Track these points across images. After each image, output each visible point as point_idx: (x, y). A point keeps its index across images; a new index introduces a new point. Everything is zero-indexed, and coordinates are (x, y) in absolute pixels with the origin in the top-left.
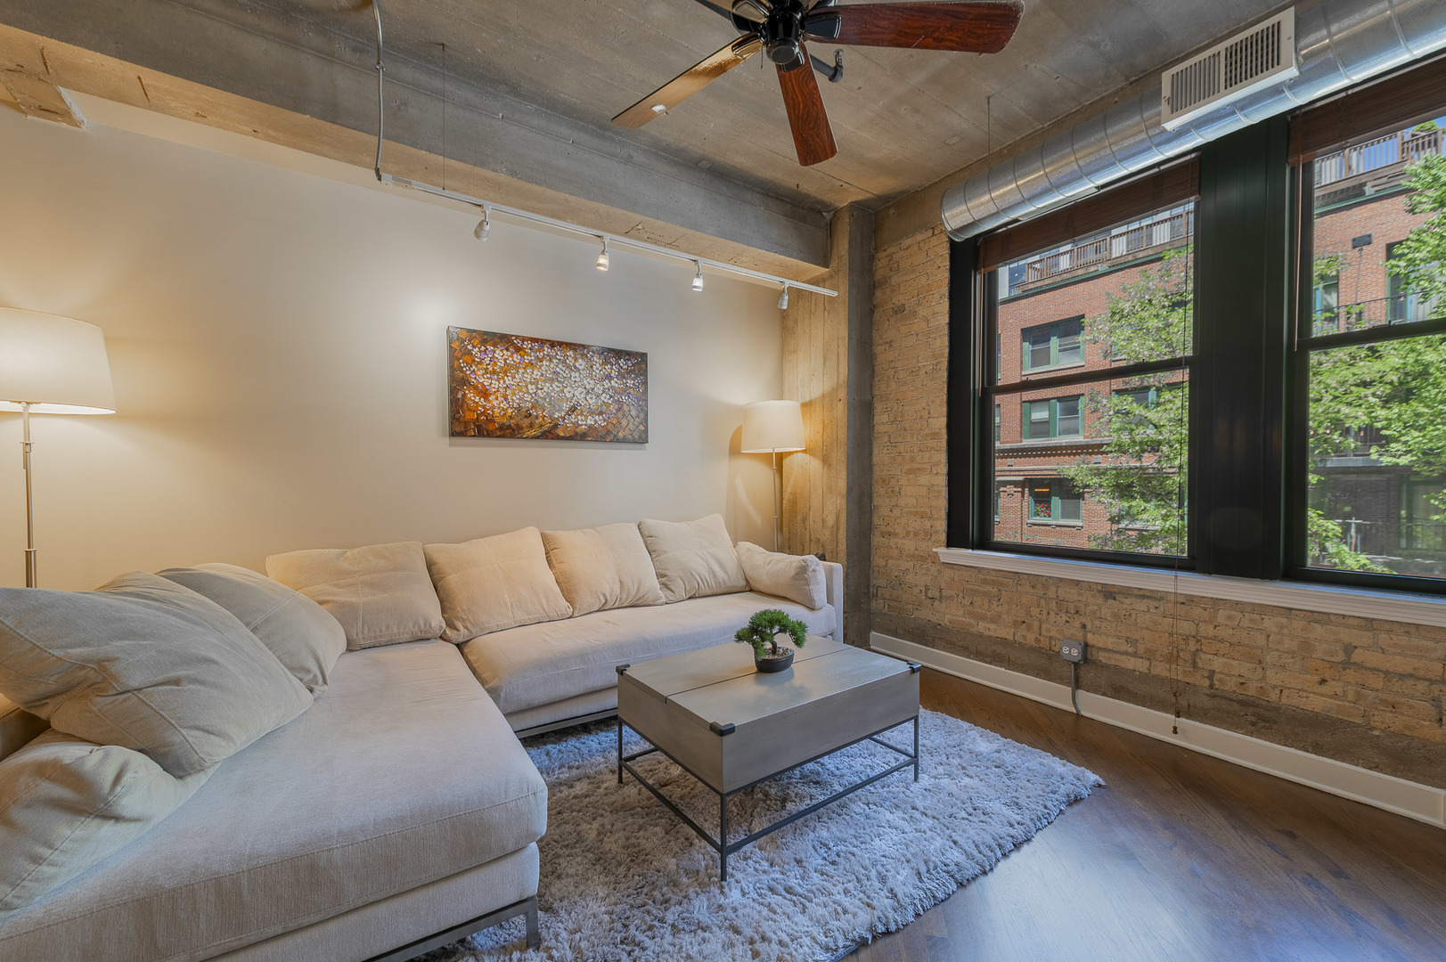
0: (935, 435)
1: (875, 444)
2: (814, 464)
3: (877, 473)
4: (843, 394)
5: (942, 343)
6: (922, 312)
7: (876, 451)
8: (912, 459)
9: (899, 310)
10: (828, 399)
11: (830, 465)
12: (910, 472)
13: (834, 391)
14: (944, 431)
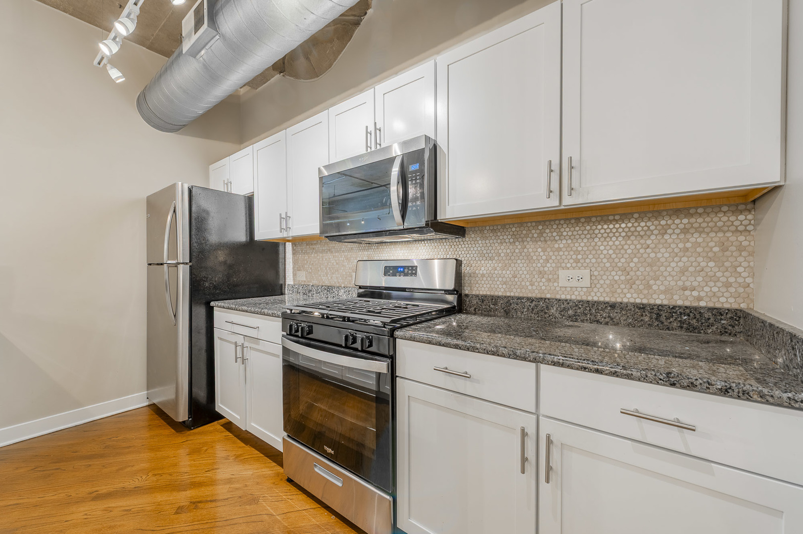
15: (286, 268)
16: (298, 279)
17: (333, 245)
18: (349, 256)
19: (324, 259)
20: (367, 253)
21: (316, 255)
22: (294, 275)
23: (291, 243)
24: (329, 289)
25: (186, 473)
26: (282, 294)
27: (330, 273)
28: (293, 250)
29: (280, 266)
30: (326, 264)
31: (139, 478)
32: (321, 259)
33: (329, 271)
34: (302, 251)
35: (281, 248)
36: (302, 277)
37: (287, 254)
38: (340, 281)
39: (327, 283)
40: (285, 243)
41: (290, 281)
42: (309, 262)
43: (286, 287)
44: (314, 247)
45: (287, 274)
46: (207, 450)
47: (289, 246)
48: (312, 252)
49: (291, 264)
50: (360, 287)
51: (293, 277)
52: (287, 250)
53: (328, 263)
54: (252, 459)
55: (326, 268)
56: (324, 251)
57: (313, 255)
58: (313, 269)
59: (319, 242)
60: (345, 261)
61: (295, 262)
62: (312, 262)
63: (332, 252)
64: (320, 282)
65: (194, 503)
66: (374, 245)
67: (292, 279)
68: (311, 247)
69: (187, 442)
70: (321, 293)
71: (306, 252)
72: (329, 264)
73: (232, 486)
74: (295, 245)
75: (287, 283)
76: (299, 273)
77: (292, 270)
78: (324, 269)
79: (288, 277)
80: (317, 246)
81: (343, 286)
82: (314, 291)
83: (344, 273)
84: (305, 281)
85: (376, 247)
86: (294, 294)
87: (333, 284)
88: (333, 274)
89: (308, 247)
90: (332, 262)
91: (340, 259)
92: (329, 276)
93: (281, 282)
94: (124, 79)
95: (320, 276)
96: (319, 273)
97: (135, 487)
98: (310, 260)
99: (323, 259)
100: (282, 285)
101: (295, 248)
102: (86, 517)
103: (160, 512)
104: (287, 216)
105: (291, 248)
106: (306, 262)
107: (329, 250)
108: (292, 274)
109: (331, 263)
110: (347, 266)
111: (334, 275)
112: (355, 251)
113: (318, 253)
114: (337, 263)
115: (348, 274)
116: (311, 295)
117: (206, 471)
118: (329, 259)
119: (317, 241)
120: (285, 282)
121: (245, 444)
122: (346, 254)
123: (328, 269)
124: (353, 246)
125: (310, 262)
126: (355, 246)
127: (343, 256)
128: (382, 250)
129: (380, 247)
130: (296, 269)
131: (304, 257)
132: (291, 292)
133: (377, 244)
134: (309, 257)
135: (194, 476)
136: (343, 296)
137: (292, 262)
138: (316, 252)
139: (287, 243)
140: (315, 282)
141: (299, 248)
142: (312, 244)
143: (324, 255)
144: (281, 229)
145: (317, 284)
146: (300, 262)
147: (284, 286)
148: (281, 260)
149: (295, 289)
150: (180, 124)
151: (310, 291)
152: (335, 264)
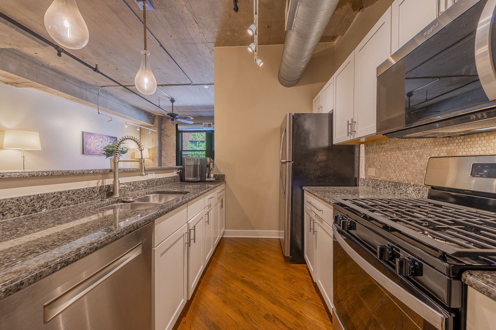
0: (174, 157)
1: (162, 158)
2: (150, 161)
3: (162, 163)
4: (157, 148)
5: (175, 142)
6: (171, 137)
7: (162, 159)
8: (170, 161)
9: (167, 135)
10: (153, 149)
11: (154, 161)
12: (169, 162)
13: (155, 148)
14: (175, 156)
15: (360, 165)
16: (369, 174)
17: (402, 143)
18: (421, 153)
19: (393, 157)
20: (446, 148)
21: (385, 153)
22: (366, 171)
23: (364, 145)
24: (397, 185)
25: (279, 292)
26: (356, 185)
27: (398, 170)
28: (366, 150)
29: (356, 163)
30: (395, 162)
31: (260, 280)
32: (389, 157)
33: (397, 168)
34: (373, 151)
35: (357, 149)
36: (372, 172)
37: (361, 154)
38: (409, 178)
39: (395, 179)
40: (359, 145)
41: (362, 176)
42: (378, 160)
43: (360, 180)
44: (383, 146)
45: (360, 170)
46: (294, 282)
47: (362, 147)
48: (381, 151)
49: (364, 162)
50: (433, 188)
51: (365, 173)
52: (361, 151)
53: (396, 161)
54: (317, 307)
55: (394, 166)
56: (393, 149)
57: (382, 154)
58: (382, 166)
59: (388, 141)
60: (416, 158)
61: (367, 160)
62: (381, 160)
63: (401, 150)
64: (388, 178)
65: (275, 317)
66: (459, 138)
67: (364, 174)
68: (380, 146)
69: (287, 270)
70: (389, 189)
71: (376, 151)
72: (398, 161)
73: (298, 321)
74: (367, 146)
75: (360, 177)
76: (369, 169)
77: (364, 167)
78: (393, 166)
79: (361, 172)
80: (386, 145)
81: (412, 183)
82: (381, 186)
83: (414, 171)
84: (374, 176)
85: (461, 141)
86: (365, 186)
87: (401, 180)
88: (402, 171)
89: (378, 147)
90: (401, 159)
91: (410, 156)
92: (397, 173)
93: (356, 176)
94: (263, 63)
95: (388, 172)
96: (388, 170)
97: (256, 285)
98: (379, 158)
99: (391, 157)
100: (356, 178)
101: (367, 148)
102: (235, 289)
103: (258, 310)
104: (353, 122)
105: (364, 148)
106: (376, 160)
107: (398, 148)
108: (364, 170)
109: (399, 160)
110: (418, 163)
111: (403, 173)
112: (429, 147)
113: (387, 152)
114: (406, 161)
115: (419, 171)
116: (379, 189)
117: (288, 298)
118: (398, 156)
119: (386, 141)
120: (359, 176)
121: (316, 292)
122: (417, 151)
123: (396, 166)
124: (427, 142)
125: (380, 160)
126: (429, 142)
127: (414, 153)
128: (470, 143)
129: (469, 140)
130: (368, 166)
131: (374, 155)
132: (362, 185)
133: (462, 137)
134: (378, 156)
135: (281, 297)
136: (412, 194)
137: (364, 160)
138: (385, 151)
139: (361, 145)
140: (383, 178)
141: (370, 149)
142: (381, 144)
143: (393, 153)
144: (348, 133)
145: (385, 180)
146: (370, 160)
147: (358, 179)
148: (356, 159)
149: (367, 182)
150: (296, 79)
151: (378, 185)
152: (404, 161)
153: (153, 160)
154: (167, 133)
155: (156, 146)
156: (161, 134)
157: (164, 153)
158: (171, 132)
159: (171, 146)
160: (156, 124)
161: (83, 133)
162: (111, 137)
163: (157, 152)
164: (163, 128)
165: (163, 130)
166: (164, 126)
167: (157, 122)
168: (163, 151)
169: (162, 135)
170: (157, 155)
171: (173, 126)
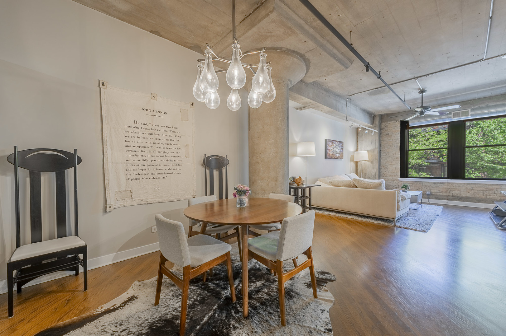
0: (397, 158)
1: (381, 159)
2: (369, 163)
3: (382, 165)
5: (399, 141)
6: (393, 135)
7: (381, 161)
8: (391, 162)
9: (387, 134)
10: (374, 150)
12: (390, 165)
14: (399, 157)
153: (372, 162)
154: (387, 132)
155: (376, 147)
156: (380, 134)
157: (384, 154)
158: (394, 130)
159: (394, 146)
160: (376, 124)
161: (326, 140)
162: (340, 142)
163: (376, 153)
164: (382, 127)
165: (383, 129)
166: (384, 125)
167: (377, 122)
168: (382, 152)
169: (382, 135)
170: (377, 157)
171: (397, 123)
